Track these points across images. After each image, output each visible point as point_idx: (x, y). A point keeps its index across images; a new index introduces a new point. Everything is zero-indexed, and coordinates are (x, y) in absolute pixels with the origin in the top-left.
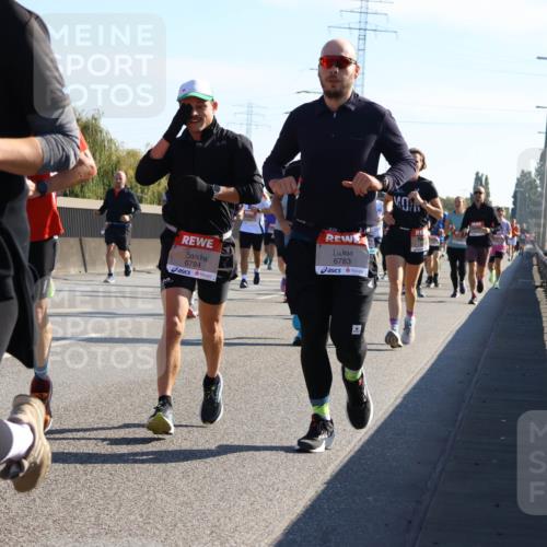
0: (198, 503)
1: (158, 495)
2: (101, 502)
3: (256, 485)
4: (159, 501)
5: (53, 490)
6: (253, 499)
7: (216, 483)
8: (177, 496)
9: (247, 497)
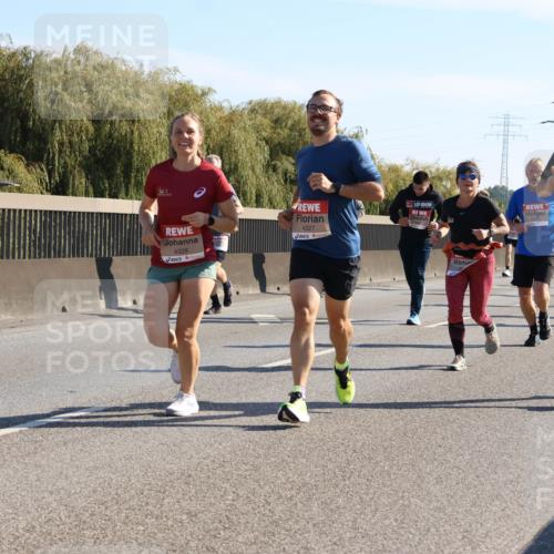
0: (450, 509)
1: (412, 500)
2: (358, 507)
3: (508, 492)
4: (413, 506)
5: (314, 494)
6: (504, 505)
7: (468, 489)
8: (430, 501)
9: (498, 503)
